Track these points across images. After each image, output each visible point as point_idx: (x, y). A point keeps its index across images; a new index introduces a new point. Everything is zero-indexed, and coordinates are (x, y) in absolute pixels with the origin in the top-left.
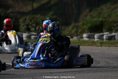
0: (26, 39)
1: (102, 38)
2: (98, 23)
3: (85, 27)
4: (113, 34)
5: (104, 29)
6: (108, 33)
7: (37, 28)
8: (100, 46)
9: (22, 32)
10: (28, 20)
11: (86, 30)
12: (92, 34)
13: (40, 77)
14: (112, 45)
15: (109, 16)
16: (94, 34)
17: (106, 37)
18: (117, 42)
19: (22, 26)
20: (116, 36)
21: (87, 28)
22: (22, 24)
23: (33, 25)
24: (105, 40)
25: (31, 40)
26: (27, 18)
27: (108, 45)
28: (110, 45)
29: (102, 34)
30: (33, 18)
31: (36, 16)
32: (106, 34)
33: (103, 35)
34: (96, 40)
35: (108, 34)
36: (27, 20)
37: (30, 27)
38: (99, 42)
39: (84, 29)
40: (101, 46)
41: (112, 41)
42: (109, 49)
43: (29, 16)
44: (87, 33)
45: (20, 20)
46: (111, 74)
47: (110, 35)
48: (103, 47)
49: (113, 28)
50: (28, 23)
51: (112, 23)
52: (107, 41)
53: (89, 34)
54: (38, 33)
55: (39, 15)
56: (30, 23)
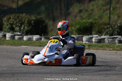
0: (10, 39)
1: (91, 40)
2: (87, 24)
3: (73, 28)
4: (103, 37)
5: (93, 31)
6: (97, 35)
7: (22, 28)
8: (87, 49)
9: (5, 32)
10: (13, 19)
11: (75, 32)
12: (80, 36)
13: (22, 78)
14: (100, 49)
15: (101, 17)
16: (83, 37)
17: (95, 40)
18: (106, 45)
19: (5, 26)
20: (106, 39)
21: (75, 29)
22: (5, 23)
23: (18, 24)
24: (94, 43)
25: (14, 40)
26: (11, 17)
27: (96, 48)
28: (98, 48)
29: (91, 36)
30: (18, 17)
31: (21, 15)
32: (95, 37)
33: (92, 38)
34: (84, 42)
35: (97, 37)
36: (11, 19)
37: (14, 26)
38: (87, 45)
39: (72, 30)
40: (89, 49)
41: (101, 44)
42: (97, 52)
43: (14, 15)
44: (75, 35)
45: (3, 19)
46: (96, 77)
47: (99, 38)
48: (91, 50)
49: (103, 30)
50: (12, 22)
51: (102, 25)
52: (96, 43)
53: (77, 36)
54: (22, 33)
55: (24, 14)
56: (15, 22)
